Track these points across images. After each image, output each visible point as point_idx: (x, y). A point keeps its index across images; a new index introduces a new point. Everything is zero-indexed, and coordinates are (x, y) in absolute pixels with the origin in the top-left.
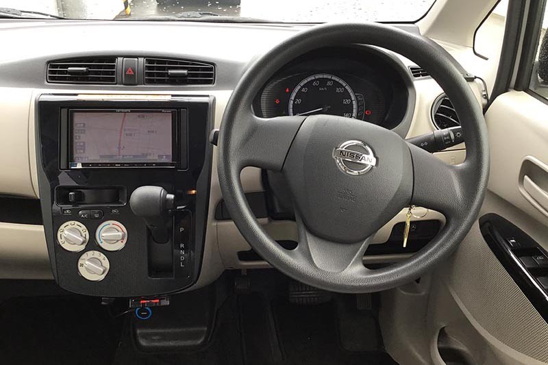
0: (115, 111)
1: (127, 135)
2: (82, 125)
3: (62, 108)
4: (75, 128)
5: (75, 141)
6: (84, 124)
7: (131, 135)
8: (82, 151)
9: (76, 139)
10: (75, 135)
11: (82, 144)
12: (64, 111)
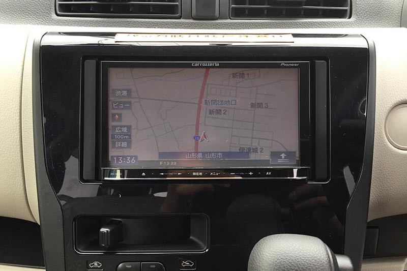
0: (189, 66)
1: (211, 112)
2: (125, 93)
3: (86, 58)
4: (111, 98)
5: (111, 123)
6: (129, 91)
7: (219, 112)
8: (124, 144)
9: (114, 120)
10: (111, 112)
11: (125, 130)
12: (90, 65)
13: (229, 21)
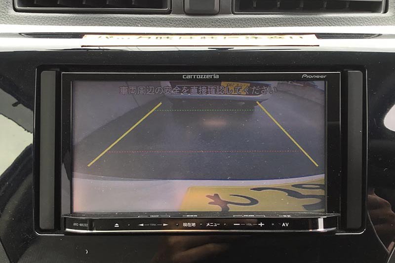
0: (179, 79)
12: (48, 79)
13: (232, 16)
